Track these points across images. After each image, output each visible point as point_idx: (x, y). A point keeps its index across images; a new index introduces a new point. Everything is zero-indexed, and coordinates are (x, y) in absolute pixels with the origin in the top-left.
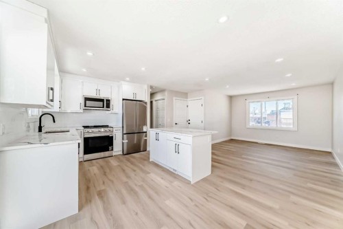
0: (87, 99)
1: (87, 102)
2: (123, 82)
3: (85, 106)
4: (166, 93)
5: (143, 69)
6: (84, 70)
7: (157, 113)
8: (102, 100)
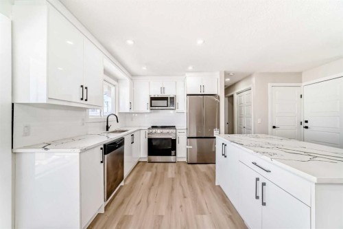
0: (152, 99)
1: (153, 101)
2: (187, 75)
3: (151, 106)
4: (253, 80)
5: (200, 42)
6: (144, 68)
7: (240, 111)
8: (165, 99)
